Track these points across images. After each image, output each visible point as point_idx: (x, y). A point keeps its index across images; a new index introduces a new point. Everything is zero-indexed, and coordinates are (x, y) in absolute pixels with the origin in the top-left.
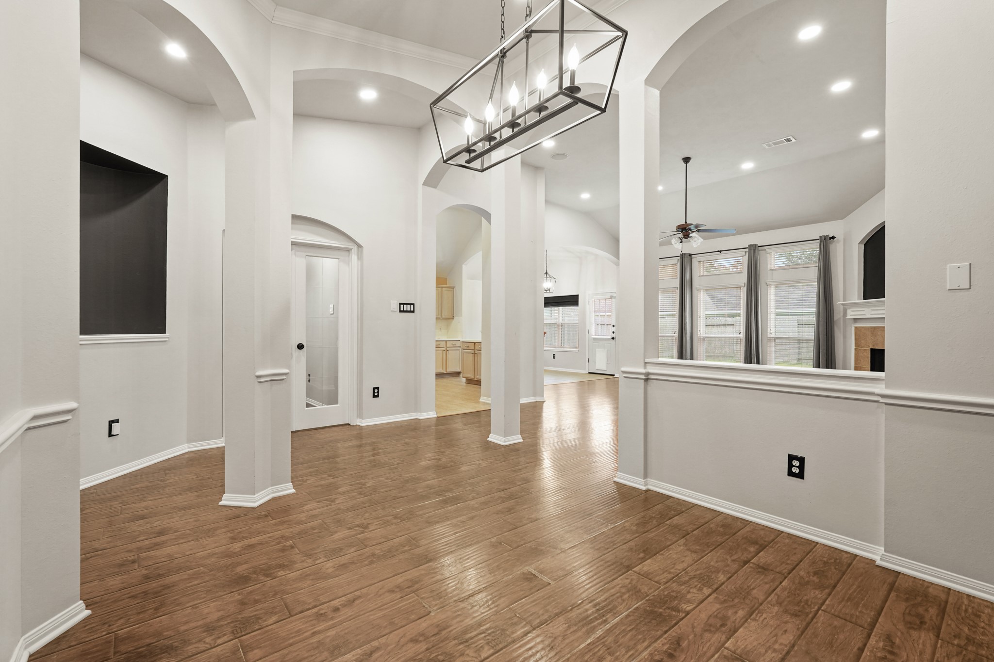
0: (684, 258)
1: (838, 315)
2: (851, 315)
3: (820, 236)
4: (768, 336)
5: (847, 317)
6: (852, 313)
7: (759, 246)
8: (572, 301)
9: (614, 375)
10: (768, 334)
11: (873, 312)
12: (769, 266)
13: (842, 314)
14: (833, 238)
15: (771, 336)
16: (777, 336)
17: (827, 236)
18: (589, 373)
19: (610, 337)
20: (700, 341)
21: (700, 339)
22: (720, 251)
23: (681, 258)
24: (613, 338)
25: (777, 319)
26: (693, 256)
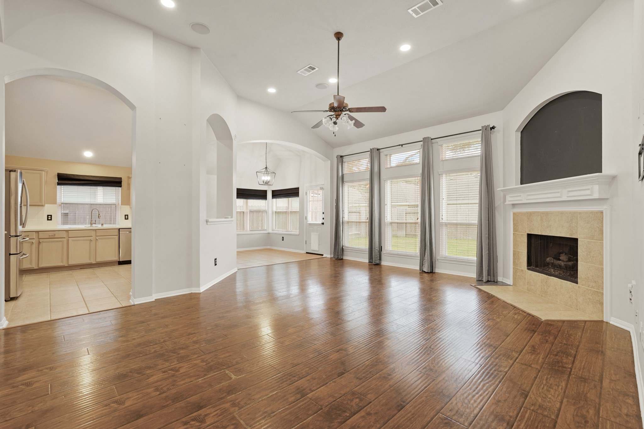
0: (373, 152)
1: (498, 201)
2: (509, 201)
3: (482, 127)
4: (440, 222)
5: (506, 203)
6: (510, 199)
7: (432, 139)
8: (293, 193)
9: (322, 255)
10: (441, 219)
11: (529, 197)
12: (441, 157)
13: (502, 200)
14: (493, 128)
15: (443, 221)
16: (448, 222)
17: (489, 126)
18: (307, 253)
19: (321, 223)
20: (387, 226)
21: (387, 224)
22: (402, 145)
23: (370, 152)
24: (323, 224)
25: (448, 208)
26: (381, 150)
